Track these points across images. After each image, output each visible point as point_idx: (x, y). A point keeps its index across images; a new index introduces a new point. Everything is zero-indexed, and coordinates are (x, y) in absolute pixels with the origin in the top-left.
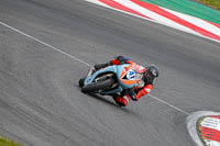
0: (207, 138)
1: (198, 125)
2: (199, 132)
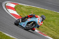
1: (5, 5)
2: (5, 7)
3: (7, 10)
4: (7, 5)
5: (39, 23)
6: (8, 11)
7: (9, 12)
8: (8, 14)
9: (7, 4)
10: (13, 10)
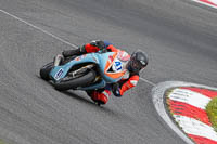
0: (176, 113)
1: (165, 97)
3: (173, 119)
4: (171, 96)
5: (111, 70)
6: (177, 124)
7: (181, 129)
8: (176, 136)
9: (174, 91)
10: (198, 122)
